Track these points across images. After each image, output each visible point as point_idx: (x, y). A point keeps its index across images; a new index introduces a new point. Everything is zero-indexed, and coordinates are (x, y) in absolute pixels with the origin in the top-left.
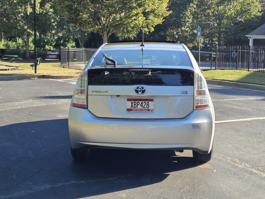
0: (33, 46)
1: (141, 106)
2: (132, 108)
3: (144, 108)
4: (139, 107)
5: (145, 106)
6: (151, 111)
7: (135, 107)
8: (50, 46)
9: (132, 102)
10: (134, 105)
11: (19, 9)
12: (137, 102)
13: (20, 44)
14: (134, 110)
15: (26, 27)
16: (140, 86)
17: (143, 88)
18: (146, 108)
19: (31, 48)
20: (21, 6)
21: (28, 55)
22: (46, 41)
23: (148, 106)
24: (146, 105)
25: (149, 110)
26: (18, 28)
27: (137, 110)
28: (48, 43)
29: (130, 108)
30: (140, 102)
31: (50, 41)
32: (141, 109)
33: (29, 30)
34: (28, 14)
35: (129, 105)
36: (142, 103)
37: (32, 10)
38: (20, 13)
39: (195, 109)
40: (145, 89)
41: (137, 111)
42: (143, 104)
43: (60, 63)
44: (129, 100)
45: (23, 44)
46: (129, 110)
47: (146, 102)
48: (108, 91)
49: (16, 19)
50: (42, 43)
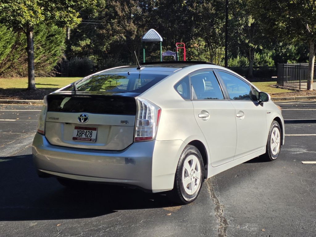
0: (272, 61)
1: (85, 135)
2: (77, 137)
3: (87, 137)
4: (84, 136)
5: (89, 136)
6: (93, 141)
7: (80, 136)
8: (293, 61)
9: (78, 130)
10: (80, 133)
11: (239, 21)
12: (82, 130)
13: (257, 59)
14: (78, 139)
15: (247, 41)
16: (83, 114)
17: (85, 116)
18: (89, 138)
19: (270, 64)
20: (242, 18)
21: (251, 73)
22: (288, 55)
23: (91, 135)
24: (90, 134)
25: (91, 140)
26: (239, 42)
27: (81, 139)
28: (291, 57)
29: (75, 136)
30: (85, 131)
31: (294, 55)
32: (84, 138)
33: (250, 44)
34: (250, 25)
35: (75, 133)
36: (87, 131)
37: (254, 21)
38: (240, 25)
39: (135, 141)
40: (87, 117)
41: (86, 140)
42: (88, 133)
43: (276, 82)
44: (76, 128)
45: (260, 59)
46: (74, 139)
47: (90, 131)
48: (58, 118)
49: (237, 32)
50: (283, 58)
